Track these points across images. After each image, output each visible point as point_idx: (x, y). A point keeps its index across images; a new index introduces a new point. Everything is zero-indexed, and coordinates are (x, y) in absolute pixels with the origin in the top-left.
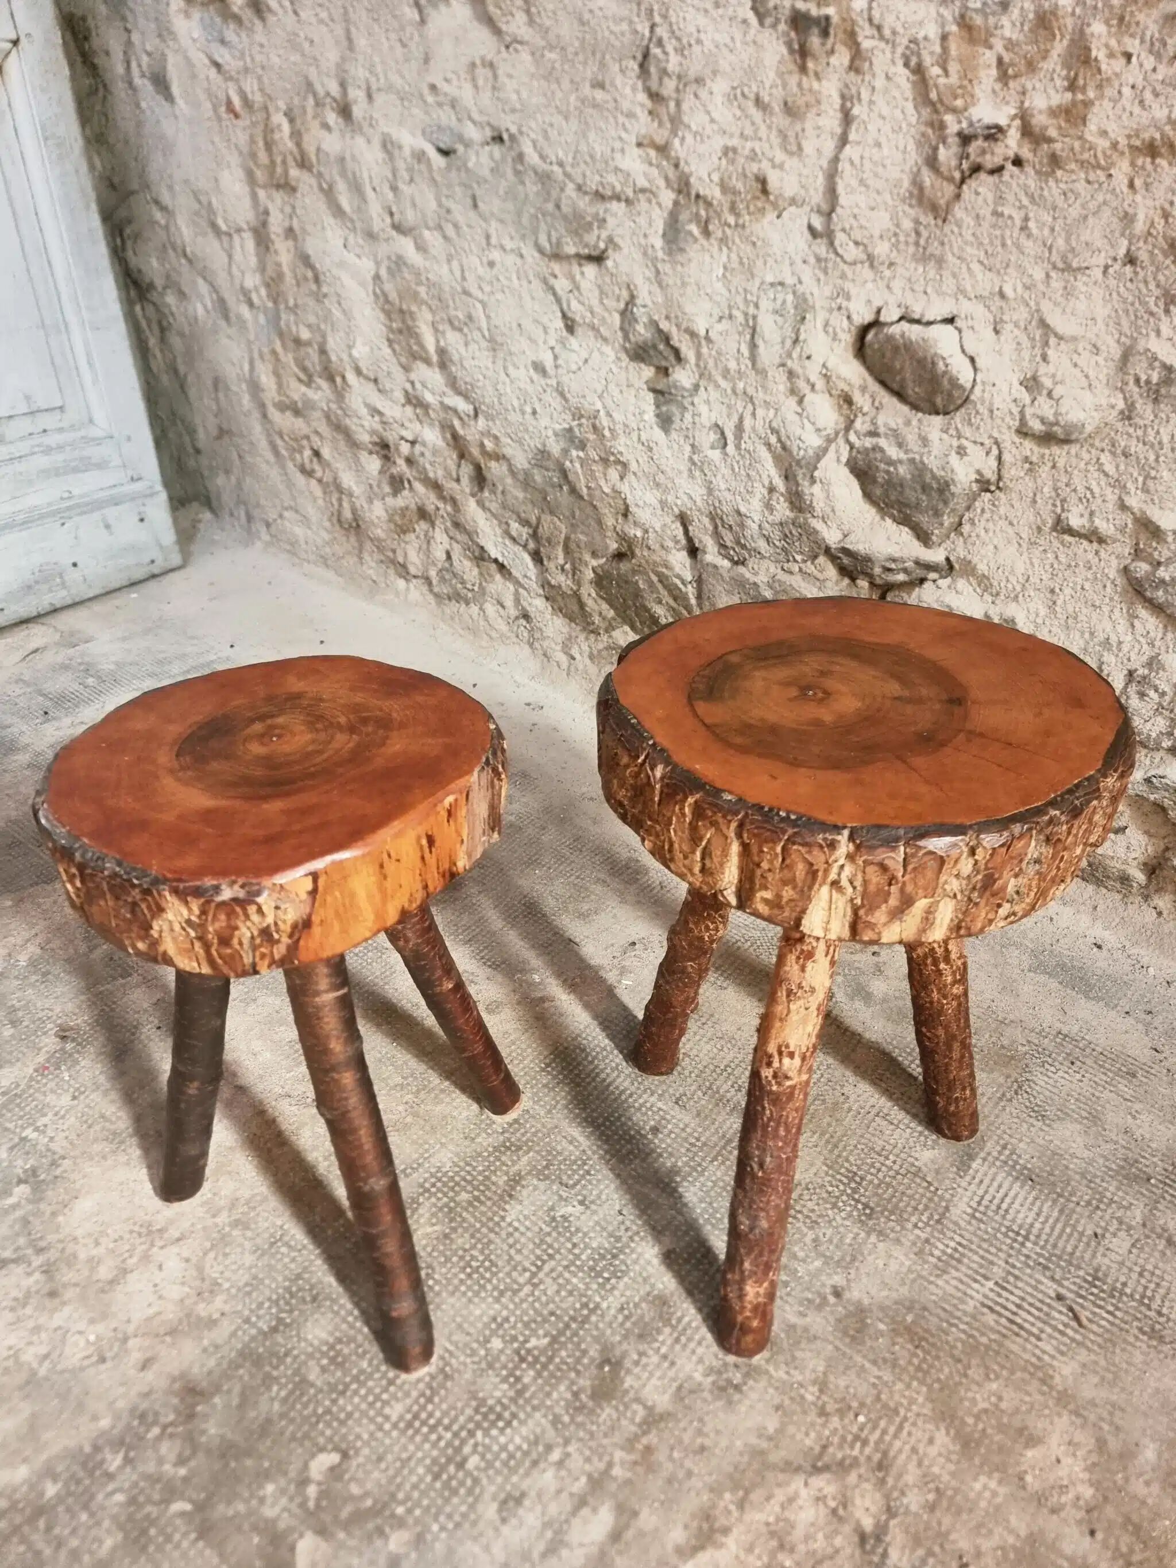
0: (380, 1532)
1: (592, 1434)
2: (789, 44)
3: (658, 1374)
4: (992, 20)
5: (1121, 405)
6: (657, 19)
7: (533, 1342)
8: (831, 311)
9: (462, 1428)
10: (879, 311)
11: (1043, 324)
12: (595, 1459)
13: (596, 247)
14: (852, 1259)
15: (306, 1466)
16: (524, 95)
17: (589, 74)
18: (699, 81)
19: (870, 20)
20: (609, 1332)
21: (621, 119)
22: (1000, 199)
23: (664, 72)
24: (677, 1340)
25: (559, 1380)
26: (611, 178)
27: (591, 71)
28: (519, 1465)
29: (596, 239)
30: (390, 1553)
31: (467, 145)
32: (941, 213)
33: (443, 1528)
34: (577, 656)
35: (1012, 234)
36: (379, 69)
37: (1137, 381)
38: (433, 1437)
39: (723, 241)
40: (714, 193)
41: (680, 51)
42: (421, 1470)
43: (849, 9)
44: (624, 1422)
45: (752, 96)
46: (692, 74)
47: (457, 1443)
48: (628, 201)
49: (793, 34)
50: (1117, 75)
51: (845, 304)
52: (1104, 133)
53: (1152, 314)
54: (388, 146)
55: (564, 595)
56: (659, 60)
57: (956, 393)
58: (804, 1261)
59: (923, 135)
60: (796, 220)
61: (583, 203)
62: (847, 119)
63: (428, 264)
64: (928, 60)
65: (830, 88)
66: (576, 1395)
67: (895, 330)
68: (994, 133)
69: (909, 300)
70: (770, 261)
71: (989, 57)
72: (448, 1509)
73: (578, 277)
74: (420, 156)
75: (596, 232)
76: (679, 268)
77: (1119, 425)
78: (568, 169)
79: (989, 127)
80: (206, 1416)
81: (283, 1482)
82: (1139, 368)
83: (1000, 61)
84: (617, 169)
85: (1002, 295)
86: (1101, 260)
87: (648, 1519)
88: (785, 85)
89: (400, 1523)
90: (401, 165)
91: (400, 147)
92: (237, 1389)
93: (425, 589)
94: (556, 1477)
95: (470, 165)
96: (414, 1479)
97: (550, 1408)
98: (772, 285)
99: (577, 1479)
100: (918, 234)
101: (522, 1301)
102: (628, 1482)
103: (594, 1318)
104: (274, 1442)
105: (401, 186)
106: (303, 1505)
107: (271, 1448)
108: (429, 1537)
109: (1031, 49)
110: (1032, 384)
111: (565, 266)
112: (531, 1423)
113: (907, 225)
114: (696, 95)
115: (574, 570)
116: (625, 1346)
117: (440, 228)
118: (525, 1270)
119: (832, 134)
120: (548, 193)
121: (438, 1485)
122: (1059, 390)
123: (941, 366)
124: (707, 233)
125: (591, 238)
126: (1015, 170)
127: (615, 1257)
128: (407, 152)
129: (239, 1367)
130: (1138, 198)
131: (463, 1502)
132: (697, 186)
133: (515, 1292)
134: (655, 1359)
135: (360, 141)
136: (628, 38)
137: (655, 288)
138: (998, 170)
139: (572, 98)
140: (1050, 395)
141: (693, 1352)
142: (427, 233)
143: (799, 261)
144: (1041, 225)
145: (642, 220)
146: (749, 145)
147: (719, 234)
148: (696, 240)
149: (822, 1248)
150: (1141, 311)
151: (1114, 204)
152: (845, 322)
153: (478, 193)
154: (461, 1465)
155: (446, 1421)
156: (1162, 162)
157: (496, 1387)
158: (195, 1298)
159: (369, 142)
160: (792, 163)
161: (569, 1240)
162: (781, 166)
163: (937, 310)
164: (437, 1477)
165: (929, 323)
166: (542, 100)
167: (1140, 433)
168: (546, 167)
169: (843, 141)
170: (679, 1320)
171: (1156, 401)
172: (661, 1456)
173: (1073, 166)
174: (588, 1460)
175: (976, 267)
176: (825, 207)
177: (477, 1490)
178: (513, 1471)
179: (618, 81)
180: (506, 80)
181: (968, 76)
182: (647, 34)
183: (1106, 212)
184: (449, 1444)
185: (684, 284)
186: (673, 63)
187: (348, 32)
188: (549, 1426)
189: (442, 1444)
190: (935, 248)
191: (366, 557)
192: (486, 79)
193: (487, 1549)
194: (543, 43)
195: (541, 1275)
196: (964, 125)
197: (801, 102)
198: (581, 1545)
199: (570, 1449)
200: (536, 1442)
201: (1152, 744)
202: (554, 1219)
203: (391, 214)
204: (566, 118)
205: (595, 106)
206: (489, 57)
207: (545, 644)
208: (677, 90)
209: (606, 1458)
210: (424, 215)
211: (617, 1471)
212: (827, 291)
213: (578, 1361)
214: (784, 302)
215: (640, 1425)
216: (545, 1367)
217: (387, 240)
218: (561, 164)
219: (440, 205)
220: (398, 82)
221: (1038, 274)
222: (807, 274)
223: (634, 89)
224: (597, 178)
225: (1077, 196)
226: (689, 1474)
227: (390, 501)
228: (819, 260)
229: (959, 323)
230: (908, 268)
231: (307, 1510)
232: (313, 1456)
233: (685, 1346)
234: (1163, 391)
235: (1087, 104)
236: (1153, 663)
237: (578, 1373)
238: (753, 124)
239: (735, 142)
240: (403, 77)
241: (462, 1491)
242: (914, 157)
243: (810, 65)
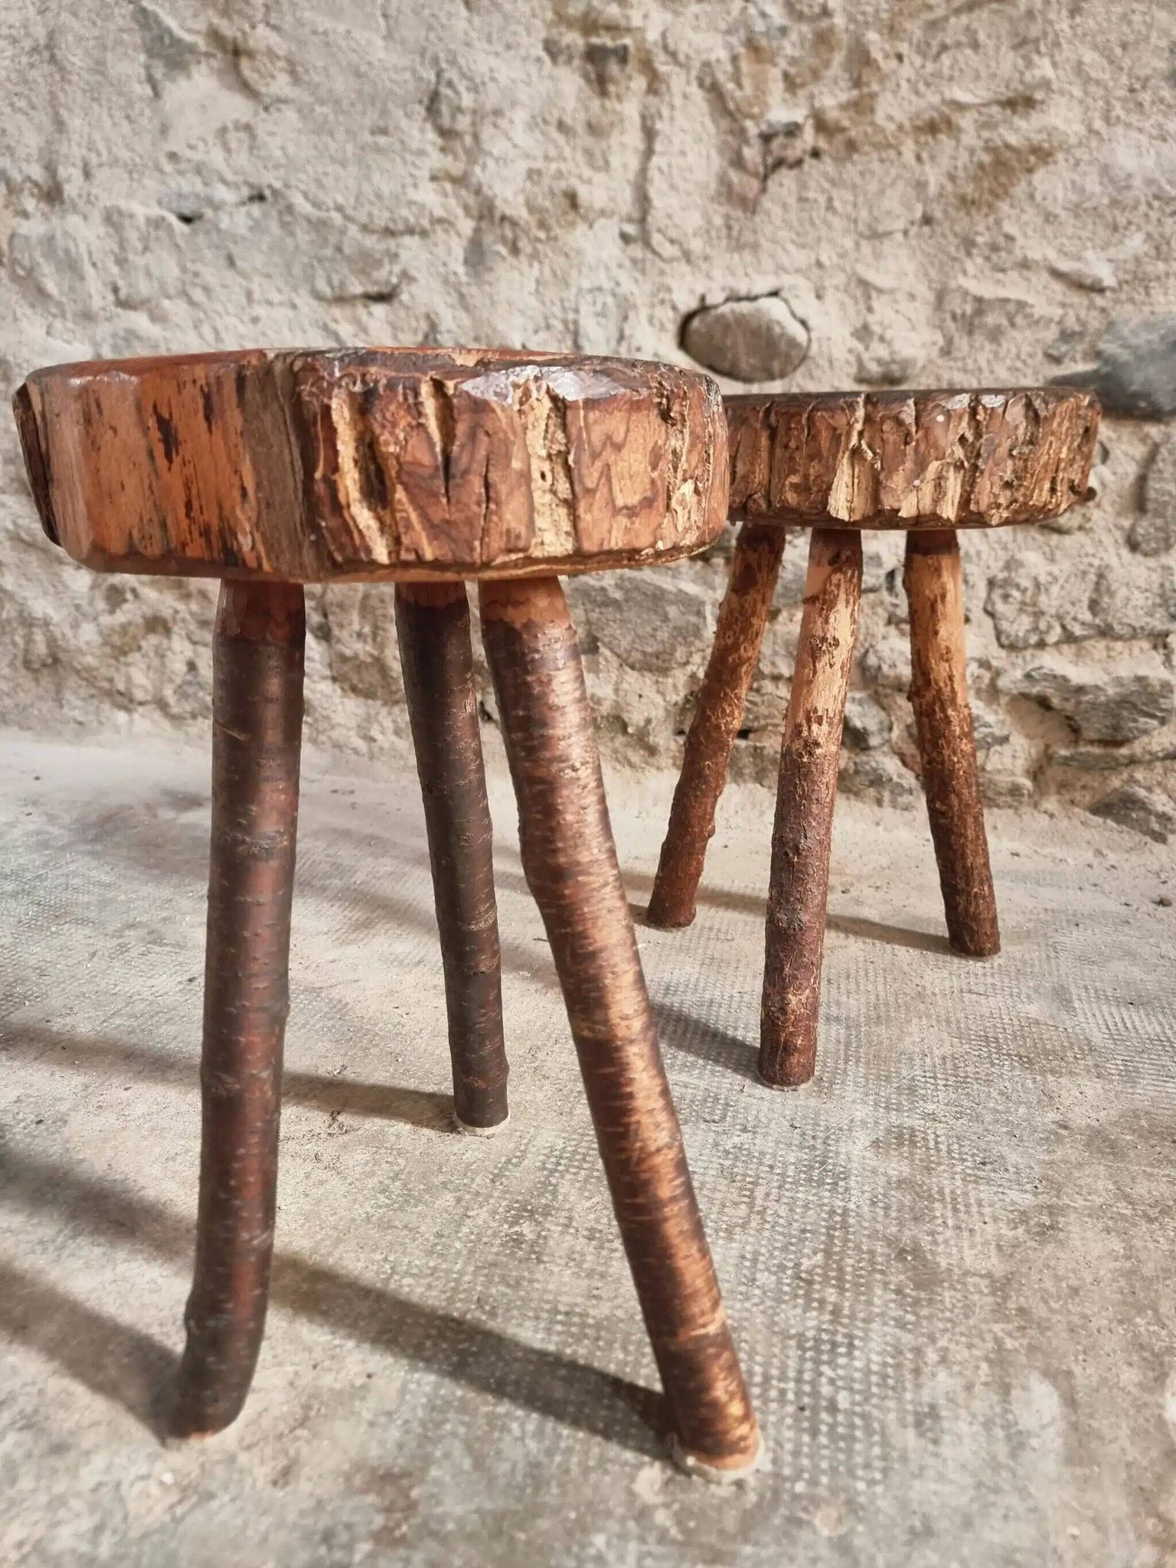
0: (794, 1521)
1: (950, 1320)
2: (586, 77)
3: (966, 1244)
4: (775, 44)
5: (941, 342)
6: (444, 65)
7: (806, 1264)
8: (652, 306)
9: (800, 1372)
10: (703, 298)
11: (863, 284)
12: (977, 1341)
13: (388, 282)
14: (1049, 1098)
15: (631, 1494)
16: (291, 149)
17: (368, 122)
18: (497, 113)
19: (665, 48)
20: (879, 1227)
21: (409, 157)
22: (803, 186)
23: (459, 109)
24: (955, 1210)
25: (869, 1286)
26: (405, 212)
27: (371, 118)
28: (900, 1380)
29: (388, 274)
30: (830, 1539)
31: (217, 207)
32: (749, 206)
33: (871, 1483)
34: (379, 737)
35: (819, 213)
36: (101, 146)
37: (954, 317)
38: (773, 1394)
39: (535, 256)
40: (521, 213)
41: (475, 89)
42: (789, 1434)
43: (644, 40)
44: (976, 1297)
45: (554, 122)
46: (489, 107)
47: (807, 1388)
48: (424, 234)
49: (590, 67)
50: (894, 72)
51: (667, 297)
52: (890, 118)
53: (955, 259)
54: (114, 219)
55: (359, 666)
56: (450, 101)
57: (794, 353)
58: (1008, 1111)
59: (725, 142)
60: (608, 231)
61: (370, 242)
62: (649, 134)
63: (168, 334)
64: (721, 78)
65: (631, 109)
66: (899, 1291)
67: (726, 309)
68: (792, 130)
69: (731, 282)
70: (585, 270)
71: (775, 73)
72: (859, 1460)
73: (365, 318)
74: (158, 223)
75: (387, 267)
76: (487, 288)
77: (940, 362)
78: (350, 212)
79: (788, 125)
80: (435, 1499)
81: (613, 1526)
82: (955, 304)
83: (786, 76)
84: (411, 203)
85: (819, 264)
86: (900, 224)
87: (1085, 1375)
88: (587, 109)
89: (815, 1502)
90: (132, 235)
91: (131, 216)
92: (457, 1449)
93: (157, 715)
94: (951, 1375)
95: (223, 226)
96: (789, 1446)
97: (882, 1315)
98: (591, 291)
99: (977, 1368)
100: (729, 228)
101: (759, 1231)
102: (1032, 1349)
103: (851, 1221)
104: (560, 1485)
105: (131, 257)
106: (663, 1537)
107: (564, 1493)
108: (862, 1499)
109: (813, 61)
110: (863, 333)
111: (348, 310)
112: (873, 1335)
113: (718, 221)
114: (495, 126)
115: (375, 635)
116: (907, 1233)
117: (185, 294)
118: (736, 1204)
119: (636, 150)
120: (325, 240)
121: (823, 1440)
122: (889, 334)
123: (777, 330)
124: (515, 250)
125: (381, 274)
126: (814, 162)
127: (823, 1163)
128: (141, 220)
129: (439, 1425)
130: (927, 168)
131: (872, 1445)
132: (501, 207)
133: (744, 1226)
134: (949, 1233)
135: (74, 220)
136: (411, 86)
137: (462, 315)
138: (799, 163)
139: (350, 147)
140: (882, 339)
141: (981, 1214)
142: (166, 303)
143: (613, 265)
144: (844, 203)
145: (440, 251)
146: (554, 166)
147: (529, 250)
148: (503, 258)
149: (1014, 1097)
150: (945, 259)
151: (907, 175)
152: (671, 314)
153: (235, 250)
154: (833, 1408)
155: (775, 1372)
156: (942, 137)
157: (803, 1319)
158: (311, 1373)
159: (85, 218)
160: (599, 178)
161: (761, 1164)
162: (589, 182)
163: (762, 285)
164: (814, 1433)
165: (755, 298)
166: (314, 153)
167: (960, 364)
168: (323, 215)
169: (649, 153)
170: (941, 1192)
171: (970, 333)
172: (1040, 1311)
173: (867, 148)
174: (970, 1346)
175: (791, 248)
176: (636, 215)
177: (876, 1426)
178: (899, 1389)
179: (404, 123)
180: (268, 139)
181: (761, 89)
182: (433, 78)
183: (900, 184)
184: (798, 1394)
185: (493, 303)
186: (467, 100)
187: (57, 114)
188: (898, 1332)
189: (791, 1396)
190: (748, 237)
191: (68, 696)
192: (240, 141)
193: (941, 1478)
194: (311, 99)
195: (759, 1202)
196: (764, 127)
197: (605, 121)
198: (1043, 1427)
199: (942, 1343)
200: (900, 1352)
201: (1021, 644)
202: (727, 1152)
203: (116, 290)
204: (344, 164)
205: (378, 149)
206: (244, 120)
207: (335, 734)
208: (474, 124)
209: (988, 1337)
210: (162, 285)
211: (1009, 1344)
212: (648, 288)
213: (872, 1263)
214: (605, 305)
215: (993, 1293)
216: (840, 1279)
217: (109, 319)
218: (339, 209)
219: (184, 270)
220: (124, 154)
221: (848, 243)
222: (624, 277)
223: (422, 131)
224: (387, 215)
225: (873, 173)
226: (1085, 1316)
227: (106, 620)
228: (634, 261)
229: (784, 294)
230: (722, 258)
231: (673, 1542)
232: (632, 1479)
233: (968, 1212)
234: (977, 322)
235: (873, 96)
236: (1011, 565)
237: (882, 1272)
238: (557, 146)
239: (539, 164)
240: (133, 150)
241: (858, 1434)
242: (717, 162)
243: (612, 88)
